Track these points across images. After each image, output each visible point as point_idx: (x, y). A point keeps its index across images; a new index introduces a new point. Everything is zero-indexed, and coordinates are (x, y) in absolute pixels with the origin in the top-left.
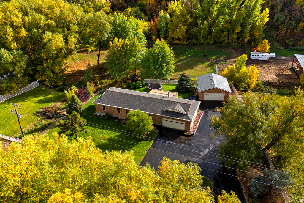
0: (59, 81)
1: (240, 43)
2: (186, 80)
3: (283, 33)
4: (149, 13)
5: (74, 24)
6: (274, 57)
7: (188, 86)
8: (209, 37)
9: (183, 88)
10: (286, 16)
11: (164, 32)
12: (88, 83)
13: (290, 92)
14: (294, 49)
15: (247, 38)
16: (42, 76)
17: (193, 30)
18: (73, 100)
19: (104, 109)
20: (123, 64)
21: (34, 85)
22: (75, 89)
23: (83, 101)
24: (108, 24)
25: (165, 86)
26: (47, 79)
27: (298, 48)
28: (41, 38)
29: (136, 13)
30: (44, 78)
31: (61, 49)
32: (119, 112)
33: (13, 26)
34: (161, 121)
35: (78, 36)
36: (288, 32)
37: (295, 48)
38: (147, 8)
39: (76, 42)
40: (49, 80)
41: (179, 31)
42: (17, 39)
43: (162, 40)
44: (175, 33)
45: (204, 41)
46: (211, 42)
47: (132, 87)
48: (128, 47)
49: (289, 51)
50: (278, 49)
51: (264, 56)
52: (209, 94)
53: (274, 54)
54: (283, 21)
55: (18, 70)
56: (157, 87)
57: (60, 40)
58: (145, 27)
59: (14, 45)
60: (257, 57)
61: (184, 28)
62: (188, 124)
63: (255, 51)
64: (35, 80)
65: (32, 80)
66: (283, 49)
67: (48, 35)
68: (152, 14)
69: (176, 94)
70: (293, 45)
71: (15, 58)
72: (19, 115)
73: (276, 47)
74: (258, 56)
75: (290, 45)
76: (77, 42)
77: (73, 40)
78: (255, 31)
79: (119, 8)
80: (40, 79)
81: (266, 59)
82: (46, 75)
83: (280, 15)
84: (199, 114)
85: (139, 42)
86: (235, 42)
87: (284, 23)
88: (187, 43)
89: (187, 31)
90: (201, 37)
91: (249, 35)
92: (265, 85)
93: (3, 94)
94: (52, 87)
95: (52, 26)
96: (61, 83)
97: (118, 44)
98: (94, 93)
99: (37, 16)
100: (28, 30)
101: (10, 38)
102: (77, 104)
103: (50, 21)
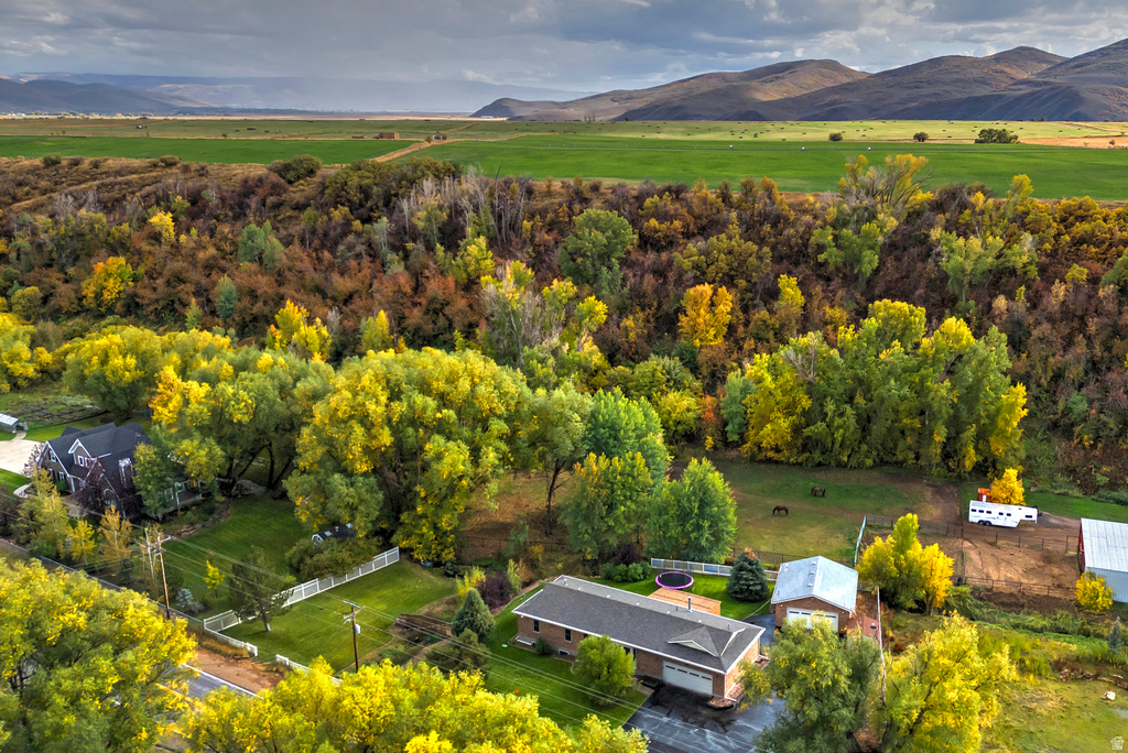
0: (446, 551)
1: (953, 471)
2: (751, 571)
3: (1084, 448)
4: (705, 371)
5: (499, 417)
6: (1035, 518)
7: (755, 585)
8: (864, 447)
9: (741, 589)
10: (1091, 402)
11: (736, 427)
12: (511, 562)
13: (1045, 623)
14: (1111, 498)
15: (971, 458)
16: (408, 536)
17: (812, 428)
18: (470, 602)
19: (537, 629)
20: (602, 518)
21: (387, 558)
22: (478, 575)
23: (492, 606)
24: (579, 419)
25: (702, 582)
26: (420, 543)
28: (421, 449)
29: (669, 373)
30: (413, 542)
31: (461, 478)
32: (568, 638)
33: (364, 420)
34: (661, 669)
35: (503, 446)
36: (1100, 445)
37: (1115, 494)
38: (701, 358)
39: (497, 462)
40: (425, 547)
41: (773, 430)
42: (367, 450)
43: (704, 462)
44: (761, 433)
45: (849, 457)
46: (869, 462)
47: (618, 577)
48: (619, 477)
49: (1096, 503)
50: (1065, 494)
51: (1005, 515)
52: (800, 610)
53: (1033, 512)
54: (1083, 416)
55: (360, 526)
56: (676, 581)
57: (462, 457)
58: (688, 410)
59: (361, 465)
60: (984, 517)
61: (784, 424)
62: (719, 680)
63: (984, 497)
64: (391, 546)
65: (387, 546)
66: (1081, 495)
67: (436, 443)
68: (713, 374)
69: (716, 604)
70: (1113, 485)
71: (359, 494)
72: (358, 627)
73: (1061, 487)
74: (989, 512)
75: (1101, 484)
76: (500, 460)
77: (490, 456)
78: (992, 439)
79: (627, 354)
80: (404, 544)
81: (1012, 522)
82: (418, 535)
83: (1075, 397)
84: (762, 660)
85: (647, 465)
86: (938, 465)
87: (1085, 420)
88: (800, 460)
89: (796, 429)
90: (837, 446)
91: (973, 451)
92: (981, 599)
94: (429, 564)
95: (448, 423)
96: (451, 556)
97: (595, 468)
98: (523, 587)
99: (419, 399)
100: (395, 431)
101: (357, 450)
102: (477, 611)
103: (445, 411)
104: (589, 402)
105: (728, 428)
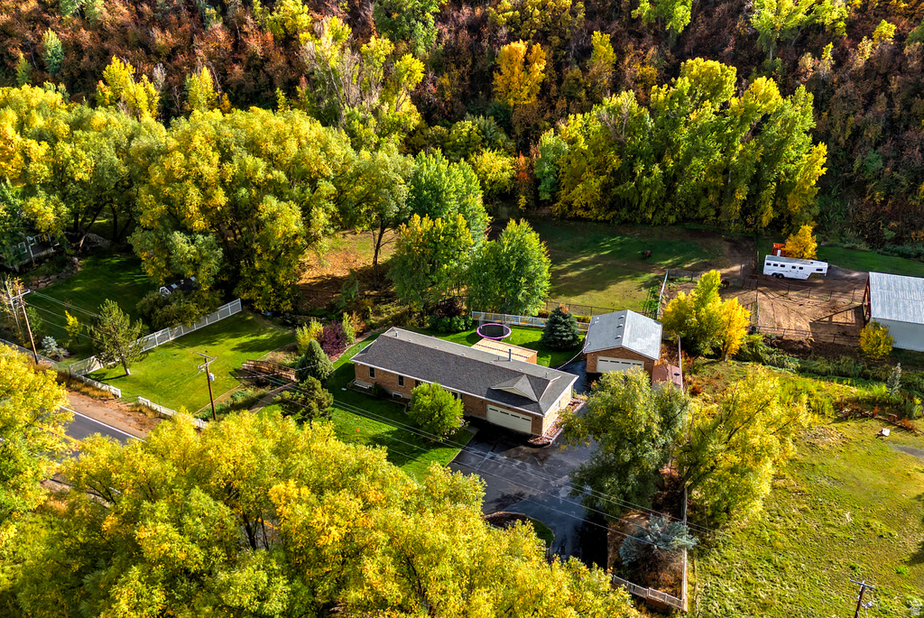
0: (284, 303)
1: (751, 226)
2: (564, 323)
3: (875, 204)
4: (518, 131)
5: (327, 179)
6: (825, 271)
7: (567, 336)
8: (669, 205)
9: (555, 339)
10: (886, 160)
11: (548, 186)
12: (346, 315)
13: (829, 367)
14: (895, 252)
15: (768, 214)
16: (248, 288)
17: (621, 187)
18: (310, 351)
20: (427, 275)
21: (231, 309)
22: (317, 327)
23: (329, 353)
24: (402, 181)
25: (518, 332)
26: (259, 295)
27: (907, 248)
28: (256, 208)
29: (484, 133)
30: (253, 294)
31: (295, 236)
32: (401, 383)
33: (199, 181)
34: (486, 411)
35: (332, 207)
36: (890, 202)
37: (899, 248)
38: (515, 118)
39: (327, 223)
40: (264, 299)
41: (584, 190)
42: (204, 210)
43: (522, 223)
44: (573, 193)
45: (653, 214)
46: (672, 219)
47: (443, 328)
48: (442, 238)
49: (880, 257)
50: (853, 248)
51: (797, 269)
52: (609, 359)
53: (825, 266)
54: (876, 174)
55: (204, 277)
56: (496, 333)
57: (294, 217)
58: (503, 170)
59: (199, 224)
60: (778, 270)
61: (595, 184)
62: (537, 422)
63: (779, 251)
64: (234, 298)
65: (228, 298)
66: (868, 249)
67: (270, 204)
68: (526, 134)
69: (532, 354)
70: (898, 240)
71: (200, 251)
72: (212, 375)
73: (849, 241)
74: (783, 266)
75: (888, 238)
76: (330, 220)
77: (321, 217)
78: (790, 196)
79: (443, 114)
80: (245, 296)
81: (803, 275)
82: (257, 288)
83: (872, 155)
84: (574, 403)
85: (468, 226)
86: (736, 221)
87: (878, 178)
88: (607, 218)
89: (605, 188)
90: (643, 204)
91: (771, 208)
92: (772, 346)
93: (171, 326)
94: (269, 314)
95: (279, 184)
96: (289, 307)
97: (420, 229)
98: (357, 337)
99: (250, 160)
100: (230, 190)
101: (193, 209)
102: (318, 360)
103: (275, 172)
104: (411, 163)
105: (541, 187)
